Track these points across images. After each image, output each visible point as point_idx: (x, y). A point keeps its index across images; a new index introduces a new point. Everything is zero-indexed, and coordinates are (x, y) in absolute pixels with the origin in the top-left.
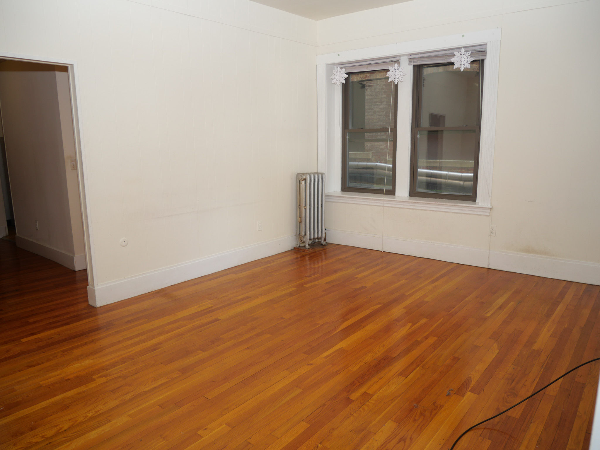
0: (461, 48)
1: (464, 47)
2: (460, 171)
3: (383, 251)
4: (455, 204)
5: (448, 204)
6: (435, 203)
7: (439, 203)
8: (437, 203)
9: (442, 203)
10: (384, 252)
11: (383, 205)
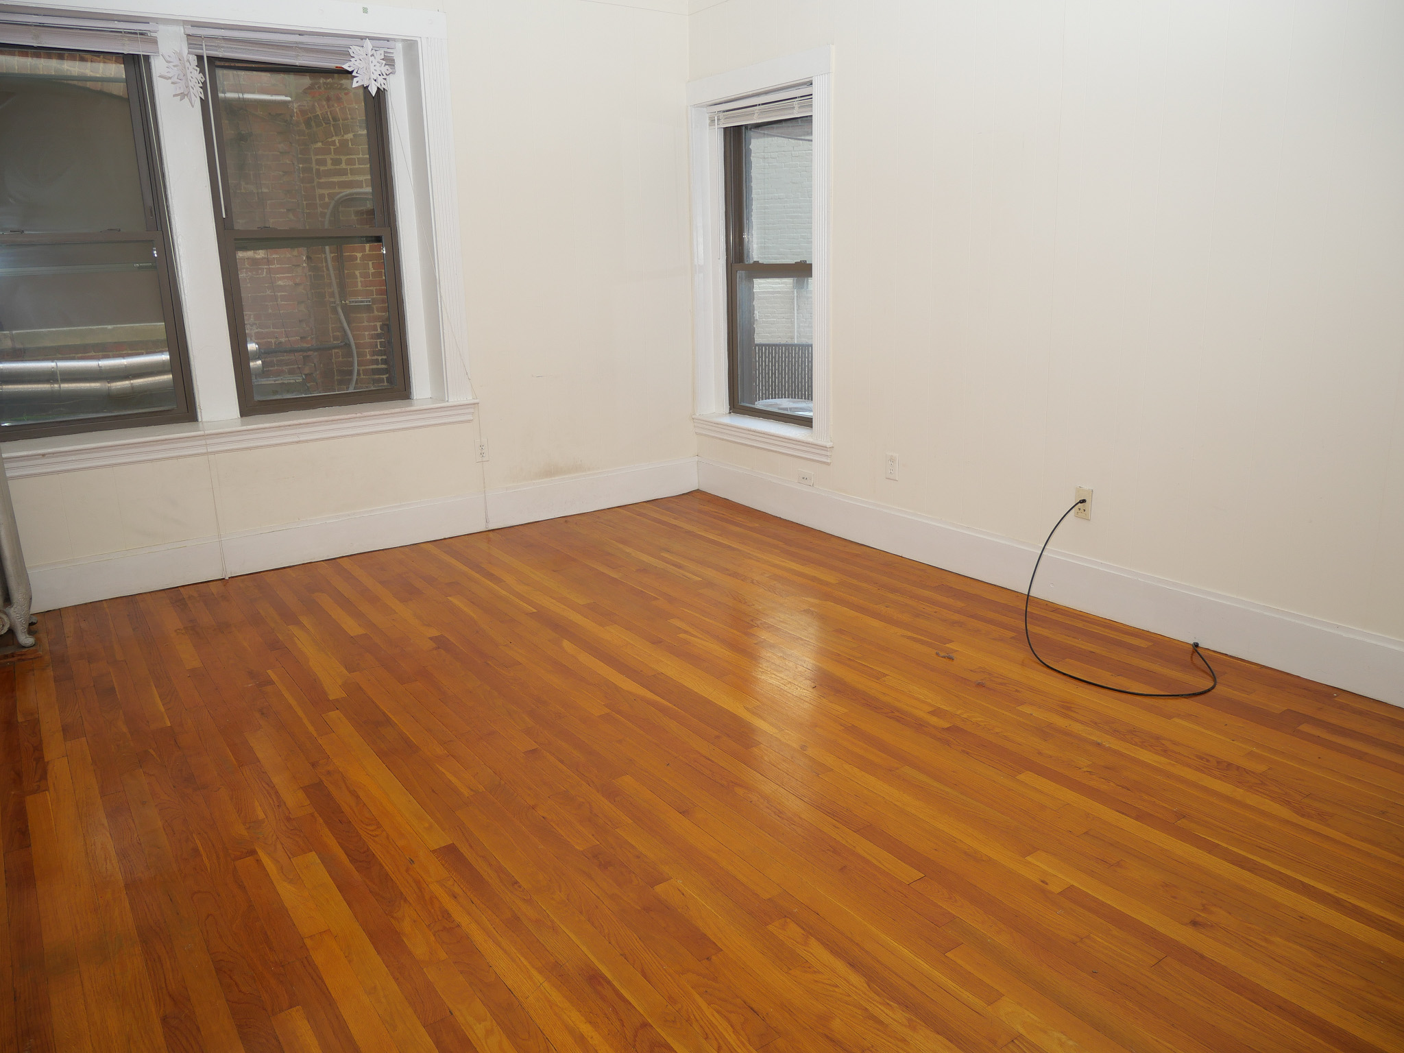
0: (365, 38)
1: (371, 39)
2: (80, 355)
3: (227, 578)
4: (403, 409)
5: (386, 412)
6: (354, 415)
7: (366, 414)
8: (359, 415)
9: (373, 413)
10: (231, 579)
11: (205, 451)
